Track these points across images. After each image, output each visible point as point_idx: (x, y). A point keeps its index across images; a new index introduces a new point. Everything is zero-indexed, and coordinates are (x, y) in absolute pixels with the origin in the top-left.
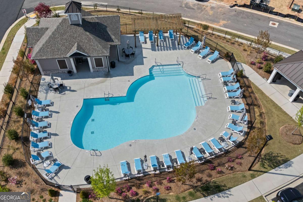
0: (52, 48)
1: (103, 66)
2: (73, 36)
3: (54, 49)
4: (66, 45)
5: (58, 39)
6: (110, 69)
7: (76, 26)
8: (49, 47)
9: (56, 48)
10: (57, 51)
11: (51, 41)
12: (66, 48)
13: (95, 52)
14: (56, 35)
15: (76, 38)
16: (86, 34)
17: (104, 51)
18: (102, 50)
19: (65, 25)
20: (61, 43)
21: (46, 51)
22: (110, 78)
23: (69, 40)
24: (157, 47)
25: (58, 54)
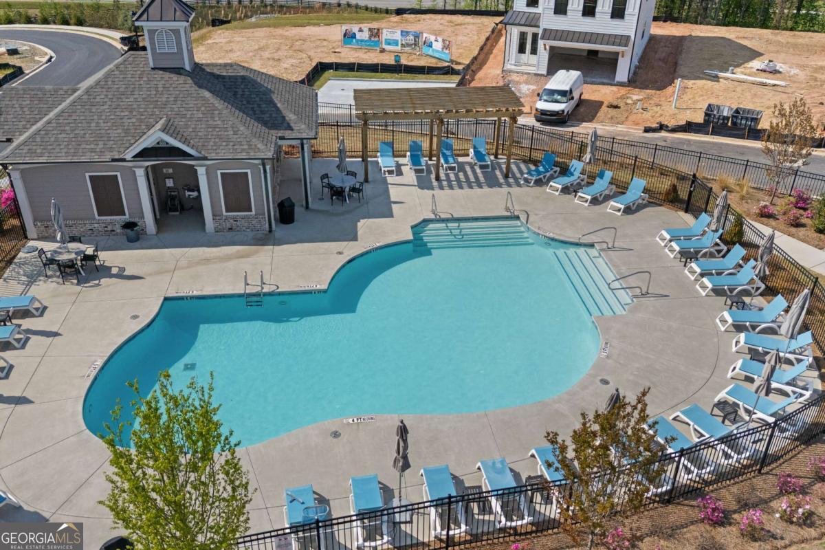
0: (77, 132)
1: (251, 211)
2: (155, 99)
3: (85, 134)
4: (126, 124)
5: (102, 107)
6: (276, 226)
7: (170, 72)
8: (67, 128)
9: (90, 132)
10: (92, 139)
11: (76, 112)
12: (127, 132)
13: (226, 146)
14: (98, 97)
15: (166, 105)
16: (201, 95)
17: (255, 145)
18: (248, 140)
19: (135, 69)
20: (112, 117)
21: (53, 139)
22: (271, 247)
23: (141, 110)
24: (435, 183)
25: (92, 150)
